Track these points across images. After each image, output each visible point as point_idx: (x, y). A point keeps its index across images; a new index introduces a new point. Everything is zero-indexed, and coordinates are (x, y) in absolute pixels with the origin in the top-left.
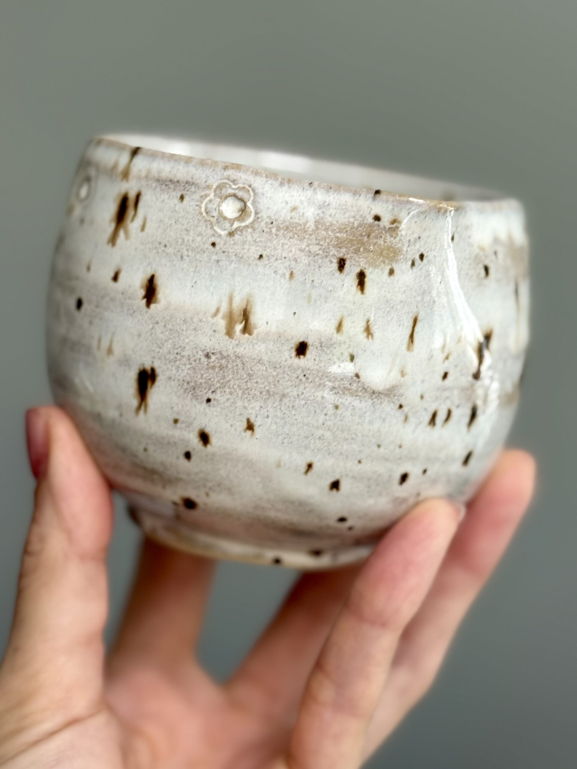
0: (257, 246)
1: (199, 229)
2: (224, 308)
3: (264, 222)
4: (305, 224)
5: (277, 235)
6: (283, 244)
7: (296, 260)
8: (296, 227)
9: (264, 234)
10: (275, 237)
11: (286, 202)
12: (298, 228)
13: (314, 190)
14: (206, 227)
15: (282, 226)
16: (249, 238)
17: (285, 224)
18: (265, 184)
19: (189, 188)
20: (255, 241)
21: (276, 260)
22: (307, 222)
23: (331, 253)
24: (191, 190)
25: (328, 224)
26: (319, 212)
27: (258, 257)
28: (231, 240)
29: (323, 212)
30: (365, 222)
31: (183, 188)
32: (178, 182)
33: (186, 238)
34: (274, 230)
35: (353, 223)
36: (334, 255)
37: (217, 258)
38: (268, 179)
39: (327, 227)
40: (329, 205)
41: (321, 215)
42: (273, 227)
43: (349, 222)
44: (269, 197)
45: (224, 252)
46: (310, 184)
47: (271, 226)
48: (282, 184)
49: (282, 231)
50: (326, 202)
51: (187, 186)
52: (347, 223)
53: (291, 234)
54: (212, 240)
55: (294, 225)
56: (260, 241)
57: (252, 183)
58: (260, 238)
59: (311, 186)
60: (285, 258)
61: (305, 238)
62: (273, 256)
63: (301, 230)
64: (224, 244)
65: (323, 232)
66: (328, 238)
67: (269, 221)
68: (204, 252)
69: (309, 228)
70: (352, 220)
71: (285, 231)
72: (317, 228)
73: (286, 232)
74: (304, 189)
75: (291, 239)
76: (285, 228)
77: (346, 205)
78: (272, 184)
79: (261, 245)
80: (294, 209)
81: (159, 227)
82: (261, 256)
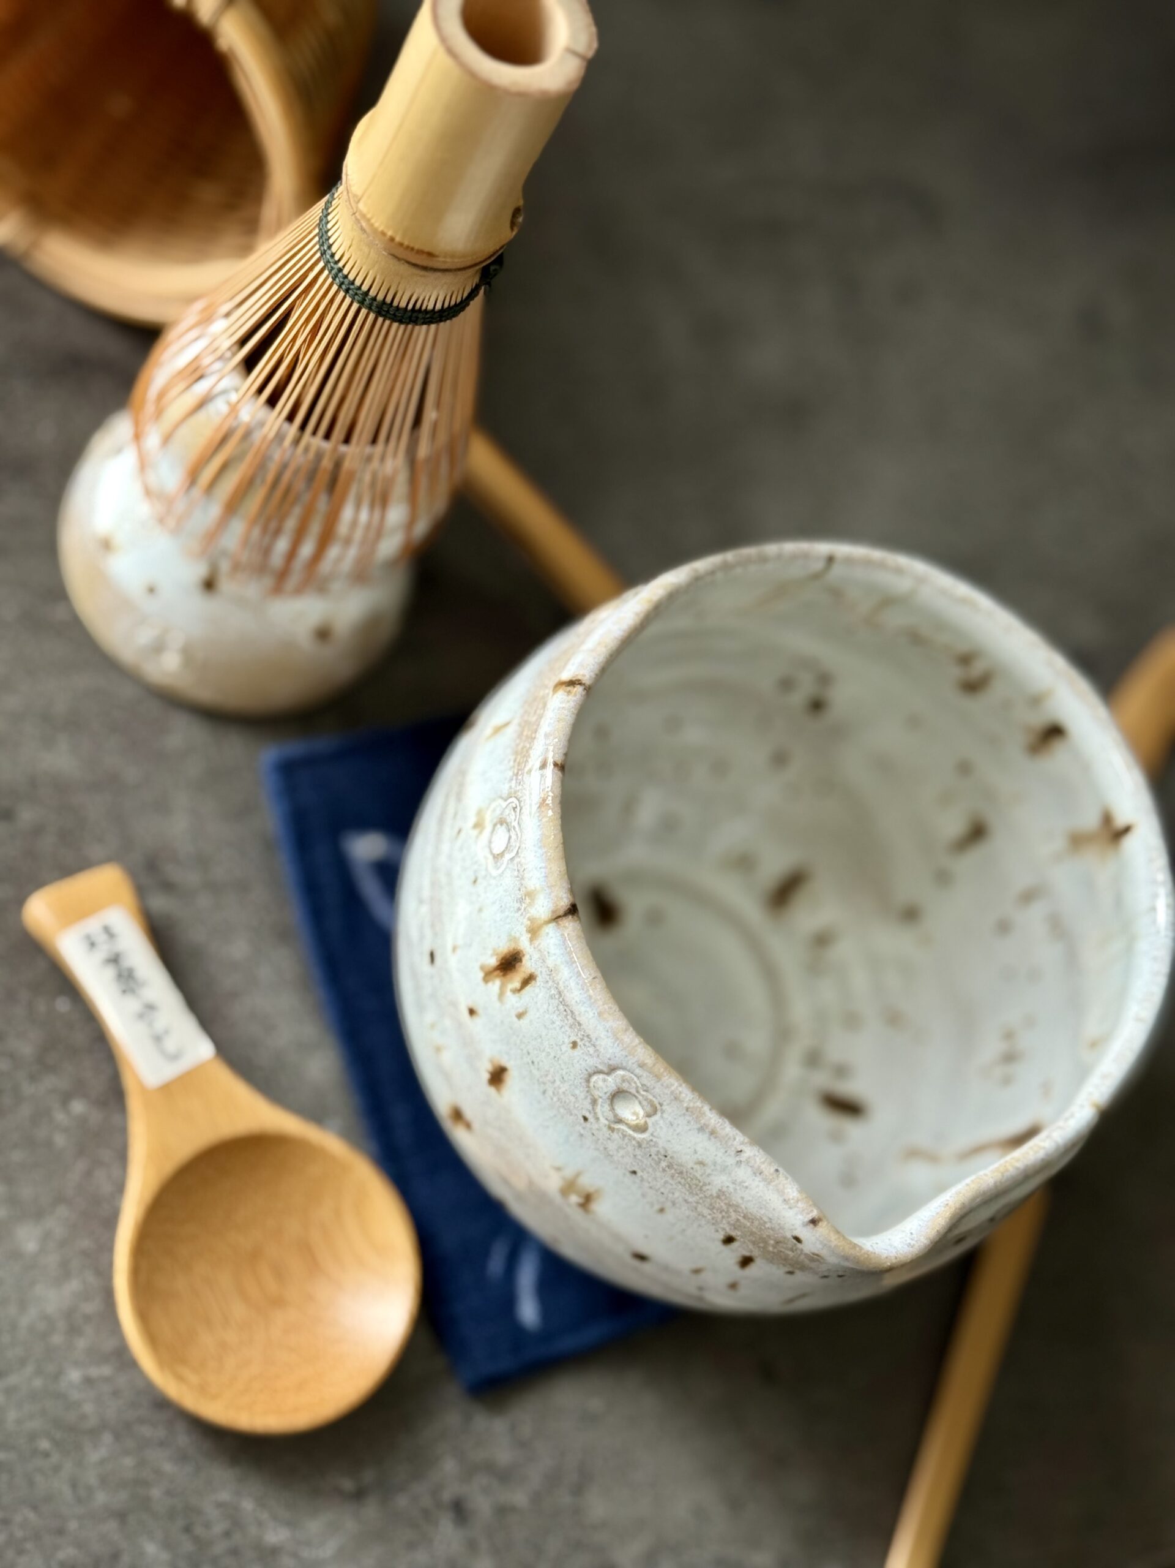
0: (635, 1162)
1: (577, 1092)
2: (569, 1173)
3: (656, 1149)
4: (705, 1184)
5: (664, 1170)
6: (666, 1182)
7: (674, 1204)
8: (692, 1179)
9: (650, 1159)
10: (661, 1169)
11: (695, 1150)
12: (695, 1182)
13: (738, 1162)
14: (586, 1098)
15: (675, 1167)
16: (630, 1148)
17: (682, 1168)
18: (680, 1116)
19: (587, 1044)
20: (635, 1156)
21: (651, 1188)
22: (709, 1184)
23: (722, 1226)
24: (588, 1049)
25: (734, 1203)
26: (732, 1186)
27: (631, 1169)
28: (608, 1133)
29: (735, 1190)
30: (781, 1231)
31: (581, 1037)
32: (580, 1024)
33: (558, 1083)
34: (664, 1164)
35: (765, 1223)
36: (724, 1229)
37: (582, 1132)
38: (687, 1113)
39: (731, 1203)
40: (747, 1187)
41: (731, 1190)
42: (664, 1161)
43: (761, 1218)
44: (678, 1132)
45: (593, 1134)
46: (738, 1152)
47: (663, 1158)
48: (701, 1129)
49: (673, 1171)
50: (745, 1182)
51: (586, 1039)
52: (758, 1217)
53: (683, 1181)
54: (587, 1115)
55: (691, 1176)
56: (639, 1159)
57: (665, 1103)
58: (642, 1157)
59: (738, 1155)
60: (663, 1193)
61: (697, 1194)
62: (649, 1183)
63: (697, 1185)
64: (598, 1129)
65: (722, 1204)
66: (726, 1213)
67: (663, 1152)
68: (571, 1114)
69: (708, 1190)
70: (765, 1219)
71: (678, 1174)
72: (718, 1197)
73: (677, 1175)
74: (726, 1152)
75: (679, 1185)
76: (678, 1172)
77: (767, 1203)
78: (689, 1122)
79: (640, 1164)
80: (701, 1163)
81: (536, 1039)
82: (634, 1172)
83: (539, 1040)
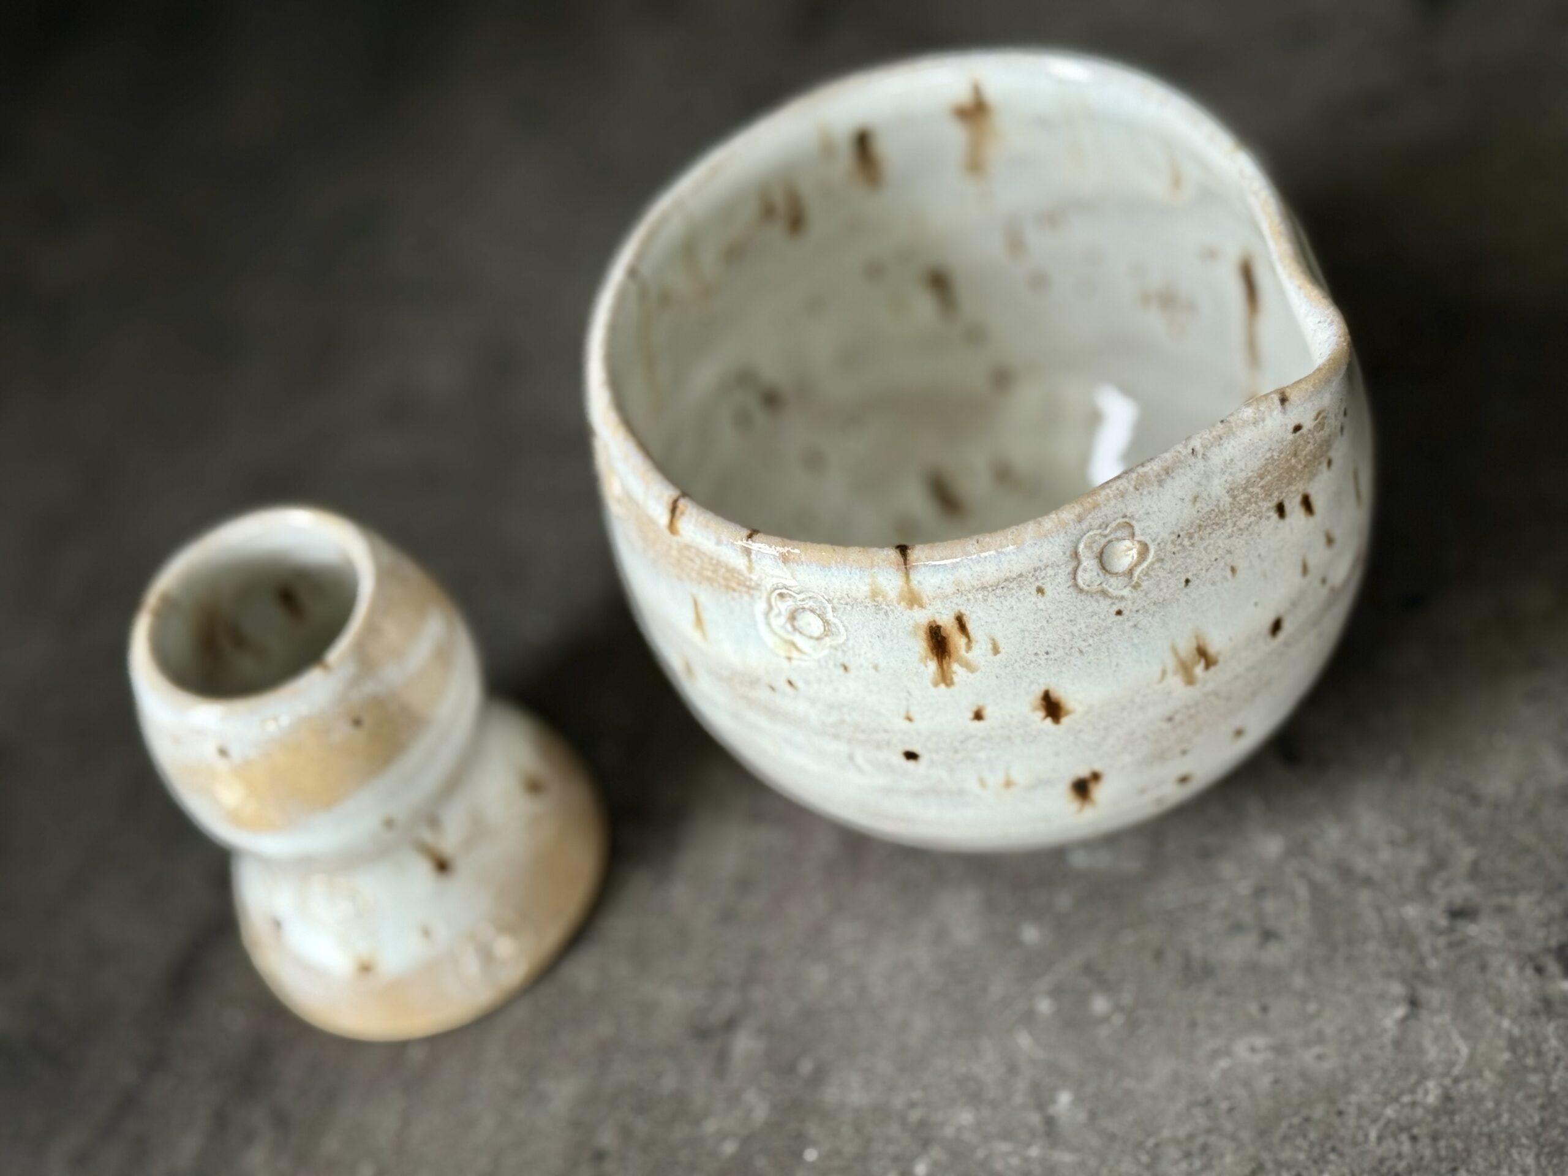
0: (1176, 575)
1: (1090, 609)
2: (1171, 663)
3: (1169, 543)
4: (1218, 506)
5: (1192, 545)
6: (1205, 549)
7: (1229, 552)
8: (1209, 517)
9: (1177, 555)
10: (1191, 548)
11: (1180, 499)
12: (1212, 516)
13: (1203, 458)
14: (1098, 601)
15: (1192, 531)
16: (1162, 574)
17: (1195, 524)
18: (1142, 499)
19: (1043, 574)
20: (1171, 572)
21: (1207, 570)
22: (1219, 501)
23: (1264, 509)
24: (1048, 575)
25: (1244, 482)
26: (1226, 477)
27: (1184, 584)
28: (1140, 592)
29: (1231, 474)
30: (1285, 443)
31: (1034, 579)
32: (1021, 575)
33: (1075, 630)
34: (1186, 542)
35: (1272, 456)
36: (1268, 509)
37: (1131, 623)
38: (1140, 491)
39: (1244, 486)
40: (1232, 460)
41: (1230, 479)
42: (1183, 540)
43: (1266, 459)
44: (1157, 510)
45: (1137, 611)
46: (1193, 453)
47: (1179, 540)
48: (1161, 483)
49: (1196, 536)
50: (1226, 460)
51: (1037, 574)
52: (1264, 462)
53: (1209, 530)
54: (1115, 608)
55: (1206, 517)
56: (1176, 568)
57: (1124, 510)
58: (1173, 563)
59: (1196, 455)
60: (1216, 560)
61: (1226, 520)
62: (1202, 569)
63: (1217, 516)
64: (1133, 603)
65: (1243, 497)
66: (1252, 497)
67: (1174, 537)
68: (1110, 628)
69: (1224, 505)
70: (1269, 455)
71: (1200, 531)
72: (1234, 497)
73: (1201, 533)
74: (1190, 466)
75: (1211, 535)
76: (1197, 530)
77: (1252, 444)
78: (1150, 493)
79: (1179, 570)
80: (1195, 499)
81: (1023, 638)
82: (1187, 581)
83: (1027, 634)
